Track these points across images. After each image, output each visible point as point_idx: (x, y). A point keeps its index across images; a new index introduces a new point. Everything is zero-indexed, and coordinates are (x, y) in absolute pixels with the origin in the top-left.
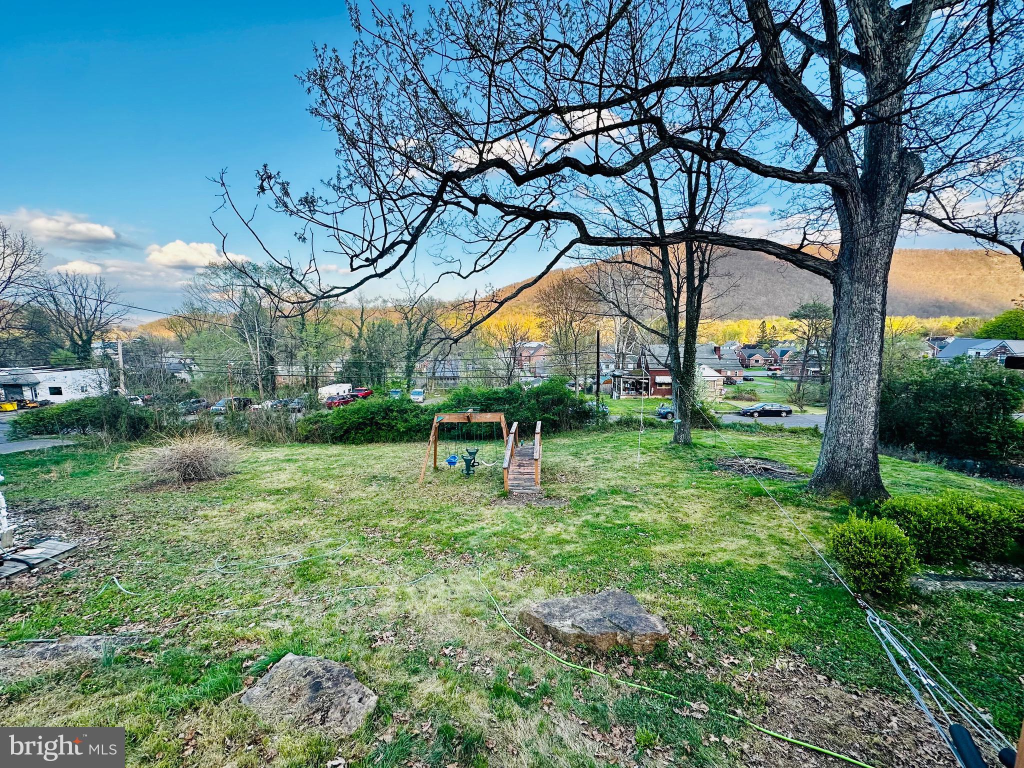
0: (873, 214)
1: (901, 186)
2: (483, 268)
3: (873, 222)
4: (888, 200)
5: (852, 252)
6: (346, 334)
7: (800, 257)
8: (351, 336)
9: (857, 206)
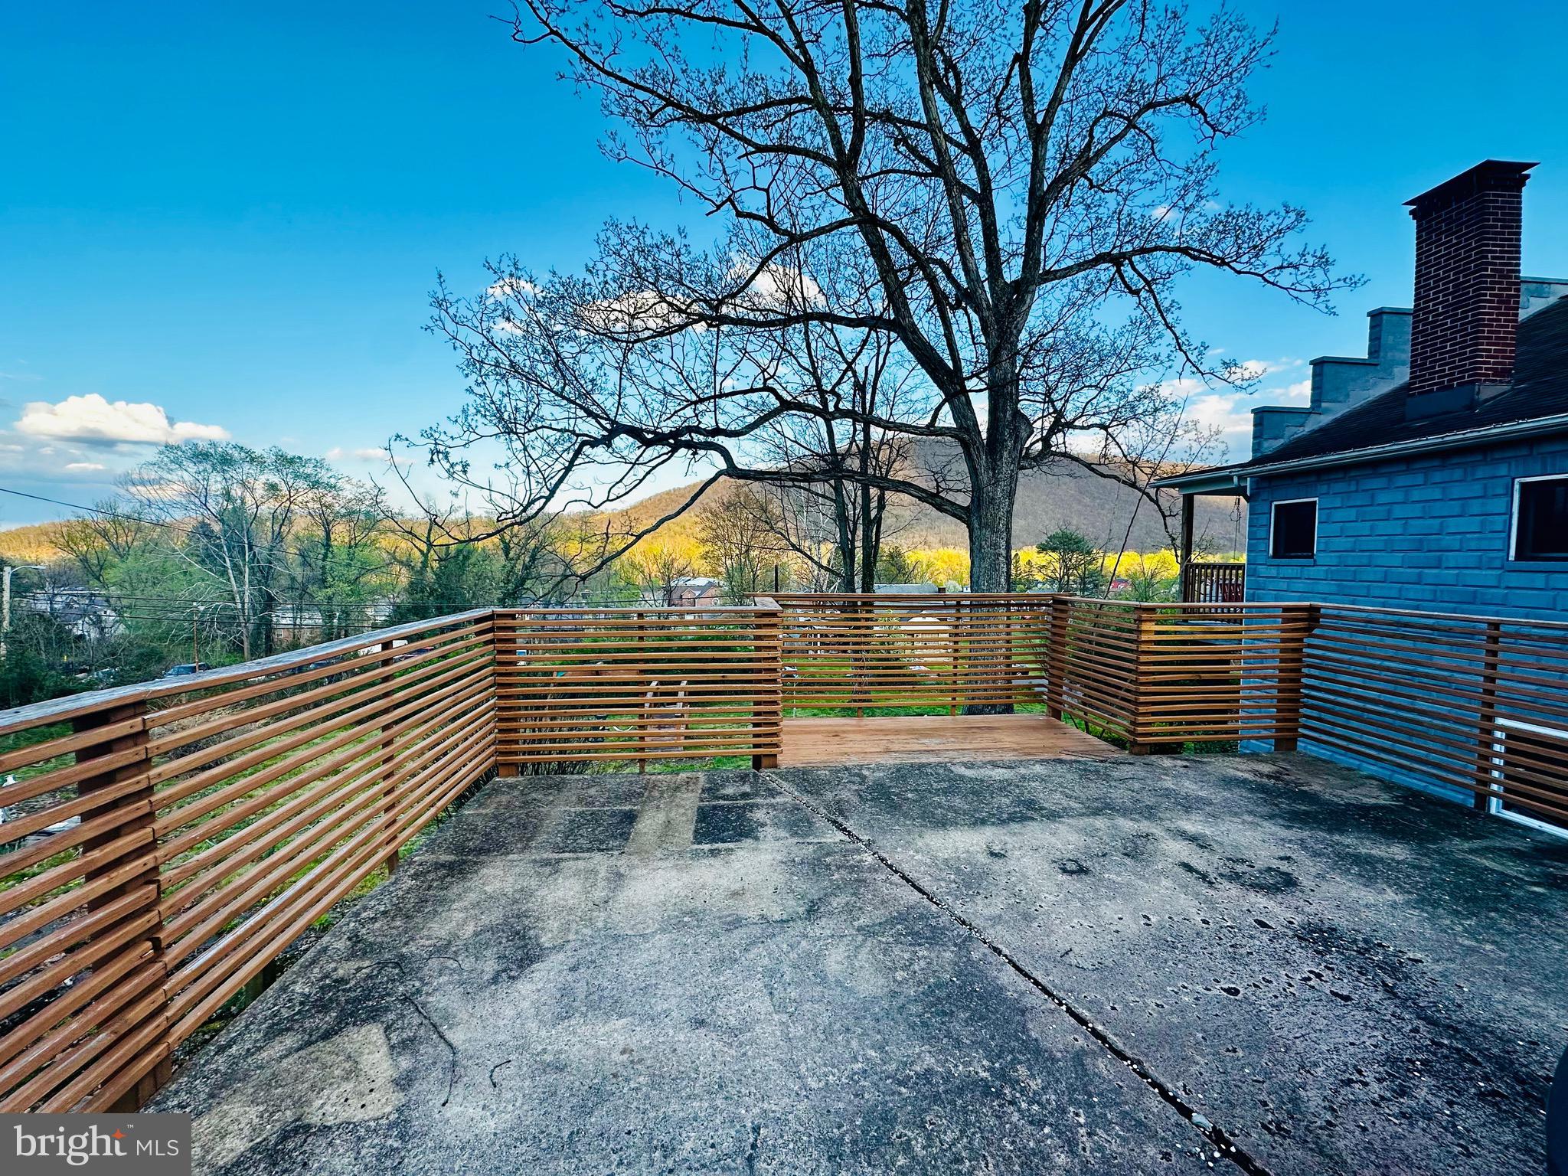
0: (994, 467)
1: (1015, 442)
2: (618, 498)
3: (994, 473)
4: (1005, 454)
5: (979, 500)
6: (401, 563)
7: (938, 501)
8: (407, 564)
9: (979, 457)
